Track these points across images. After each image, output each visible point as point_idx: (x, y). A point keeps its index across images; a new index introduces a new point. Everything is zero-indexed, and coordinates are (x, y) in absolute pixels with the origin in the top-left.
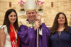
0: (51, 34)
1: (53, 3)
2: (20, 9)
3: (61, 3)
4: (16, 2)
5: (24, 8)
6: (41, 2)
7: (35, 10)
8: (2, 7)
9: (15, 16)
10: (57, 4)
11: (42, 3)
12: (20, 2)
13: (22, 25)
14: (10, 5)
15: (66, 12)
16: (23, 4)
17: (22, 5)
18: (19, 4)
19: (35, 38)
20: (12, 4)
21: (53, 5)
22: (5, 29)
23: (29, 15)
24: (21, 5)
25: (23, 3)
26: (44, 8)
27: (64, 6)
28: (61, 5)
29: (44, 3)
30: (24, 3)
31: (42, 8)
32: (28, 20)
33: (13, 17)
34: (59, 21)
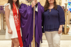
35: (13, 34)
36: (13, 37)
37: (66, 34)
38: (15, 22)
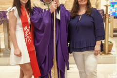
35: (22, 57)
36: (22, 62)
37: (108, 54)
38: (25, 37)
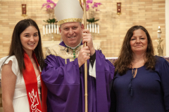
0: (115, 74)
1: (120, 3)
2: (46, 19)
3: (140, 5)
4: (36, 3)
5: (55, 18)
6: (93, 4)
7: (79, 21)
8: (5, 15)
9: (35, 35)
10: (130, 7)
11: (96, 5)
12: (46, 3)
13: (51, 55)
14: (24, 11)
15: (151, 25)
16: (53, 9)
17: (50, 11)
18: (45, 9)
19: (79, 83)
20: (27, 9)
21: (122, 9)
22: (13, 64)
23: (66, 32)
24: (47, 10)
25: (52, 6)
26: (100, 17)
27: (146, 11)
28: (140, 9)
29: (99, 4)
30: (55, 5)
31: (96, 17)
32: (63, 44)
33: (32, 37)
34: (133, 45)
